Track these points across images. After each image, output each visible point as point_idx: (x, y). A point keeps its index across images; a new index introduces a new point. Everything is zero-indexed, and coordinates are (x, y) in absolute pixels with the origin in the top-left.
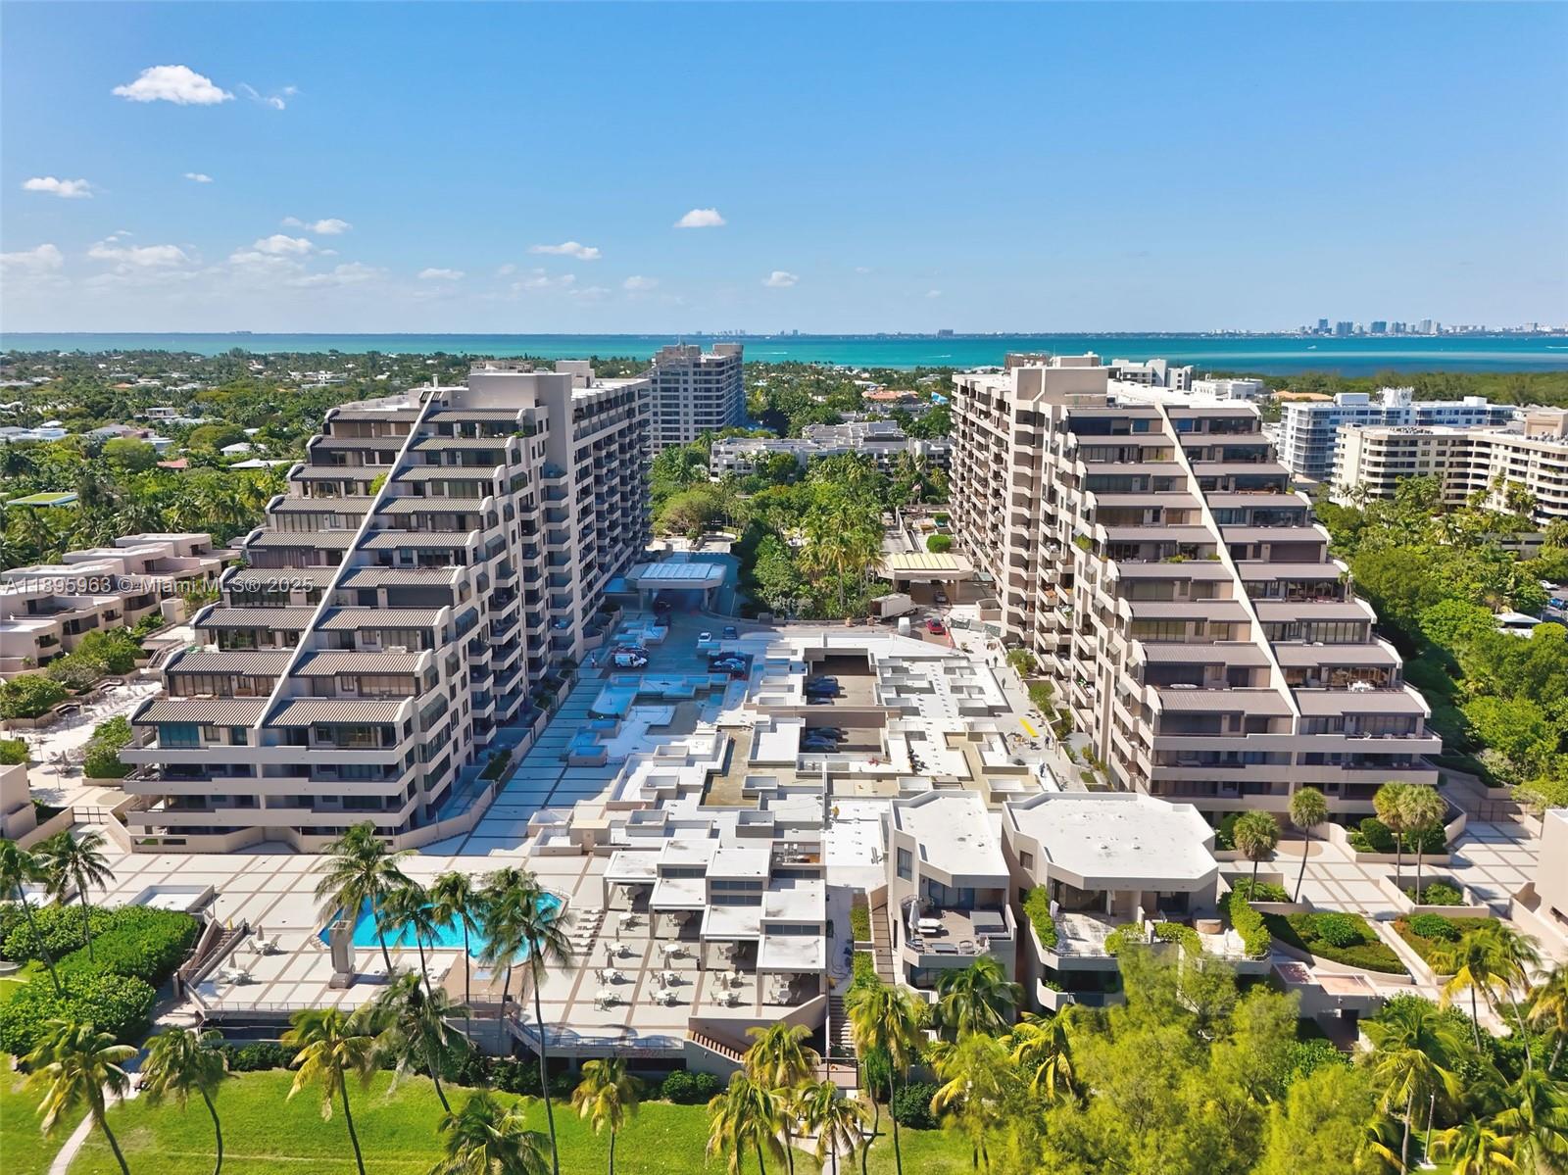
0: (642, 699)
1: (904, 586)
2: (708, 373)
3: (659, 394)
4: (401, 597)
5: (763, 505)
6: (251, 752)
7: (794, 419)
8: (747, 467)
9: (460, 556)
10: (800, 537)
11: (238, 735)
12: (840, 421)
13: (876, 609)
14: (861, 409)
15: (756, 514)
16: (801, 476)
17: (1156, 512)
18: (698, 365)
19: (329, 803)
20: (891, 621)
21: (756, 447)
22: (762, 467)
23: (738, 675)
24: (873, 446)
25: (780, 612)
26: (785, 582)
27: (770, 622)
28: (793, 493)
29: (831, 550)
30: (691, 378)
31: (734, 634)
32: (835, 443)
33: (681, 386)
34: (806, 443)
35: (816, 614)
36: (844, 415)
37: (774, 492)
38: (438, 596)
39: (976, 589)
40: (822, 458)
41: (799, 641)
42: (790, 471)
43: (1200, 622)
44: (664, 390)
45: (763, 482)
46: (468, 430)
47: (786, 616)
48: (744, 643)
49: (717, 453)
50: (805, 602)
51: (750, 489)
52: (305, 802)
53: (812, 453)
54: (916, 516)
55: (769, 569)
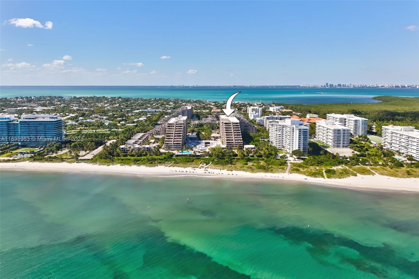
0: (192, 145)
1: (214, 137)
2: (189, 111)
3: (182, 114)
4: (178, 136)
5: (199, 129)
6: (172, 145)
7: (201, 116)
8: (196, 125)
9: (181, 133)
10: (203, 133)
11: (171, 144)
12: (208, 117)
13: (211, 139)
14: (211, 115)
15: (198, 131)
16: (203, 126)
17: (230, 130)
18: (187, 110)
19: (176, 148)
20: (212, 140)
21: (197, 122)
22: (198, 125)
23: (199, 143)
24: (212, 122)
25: (202, 139)
26: (202, 137)
27: (201, 140)
28: (202, 128)
29: (207, 133)
30: (186, 111)
31: (198, 141)
32: (207, 121)
33: (185, 113)
34: (203, 121)
35: (205, 139)
36: (208, 116)
37: (200, 128)
38: (181, 136)
39: (220, 137)
40: (205, 123)
41: (204, 141)
42: (201, 125)
43: (231, 137)
44: (182, 113)
45: (198, 127)
46: (179, 124)
47: (203, 140)
48: (199, 141)
49: (192, 123)
50: (204, 138)
51: (197, 128)
52: (175, 148)
53: (204, 123)
54: (217, 131)
55: (201, 136)
